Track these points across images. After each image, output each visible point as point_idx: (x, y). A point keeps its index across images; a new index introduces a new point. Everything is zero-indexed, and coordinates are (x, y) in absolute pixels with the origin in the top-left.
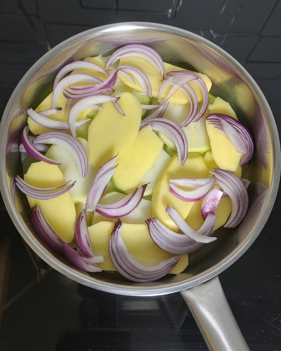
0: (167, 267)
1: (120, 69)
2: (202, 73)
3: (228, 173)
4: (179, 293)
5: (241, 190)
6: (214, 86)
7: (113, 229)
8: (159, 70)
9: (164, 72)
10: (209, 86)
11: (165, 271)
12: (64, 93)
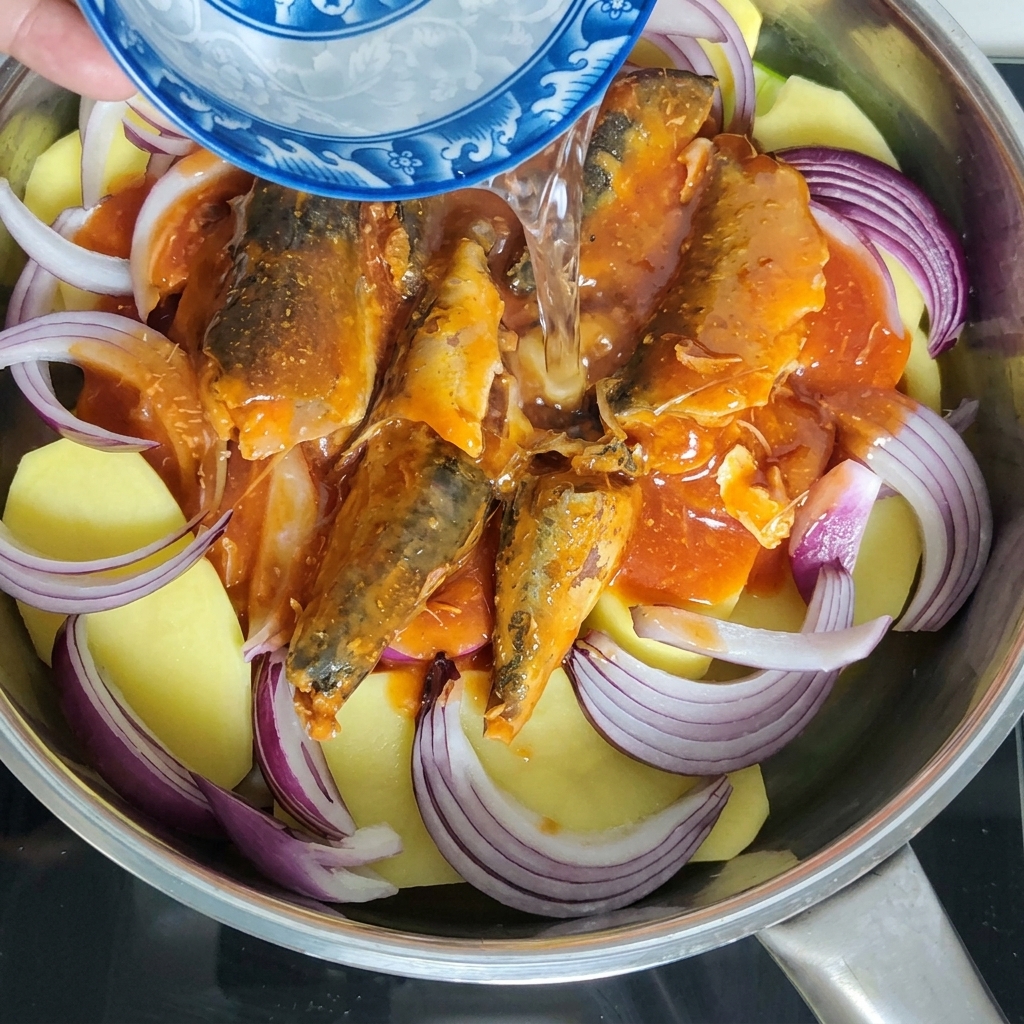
6: (770, 27)
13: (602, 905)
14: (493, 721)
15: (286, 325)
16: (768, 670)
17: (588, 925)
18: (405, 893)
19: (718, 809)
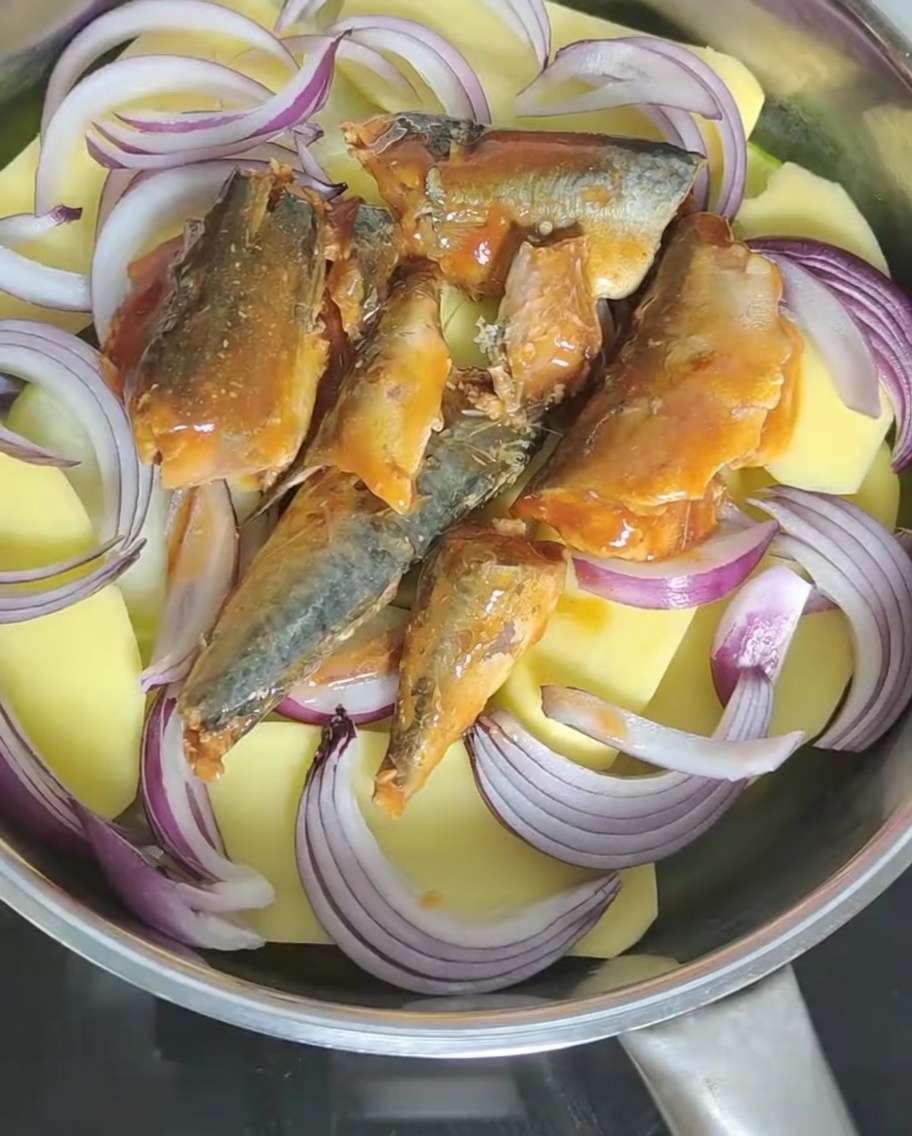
0: (562, 924)
1: (349, 32)
2: (717, 49)
3: (840, 507)
4: (613, 1043)
5: (895, 580)
6: (773, 108)
7: (316, 758)
8: (523, 36)
9: (548, 45)
10: (750, 108)
11: (555, 945)
12: (88, 141)
13: (469, 986)
14: (383, 786)
15: (222, 355)
16: (672, 771)
17: (454, 1004)
18: (270, 946)
19: (604, 905)
